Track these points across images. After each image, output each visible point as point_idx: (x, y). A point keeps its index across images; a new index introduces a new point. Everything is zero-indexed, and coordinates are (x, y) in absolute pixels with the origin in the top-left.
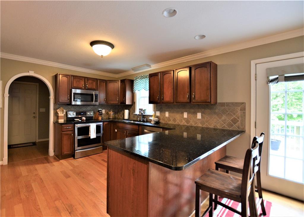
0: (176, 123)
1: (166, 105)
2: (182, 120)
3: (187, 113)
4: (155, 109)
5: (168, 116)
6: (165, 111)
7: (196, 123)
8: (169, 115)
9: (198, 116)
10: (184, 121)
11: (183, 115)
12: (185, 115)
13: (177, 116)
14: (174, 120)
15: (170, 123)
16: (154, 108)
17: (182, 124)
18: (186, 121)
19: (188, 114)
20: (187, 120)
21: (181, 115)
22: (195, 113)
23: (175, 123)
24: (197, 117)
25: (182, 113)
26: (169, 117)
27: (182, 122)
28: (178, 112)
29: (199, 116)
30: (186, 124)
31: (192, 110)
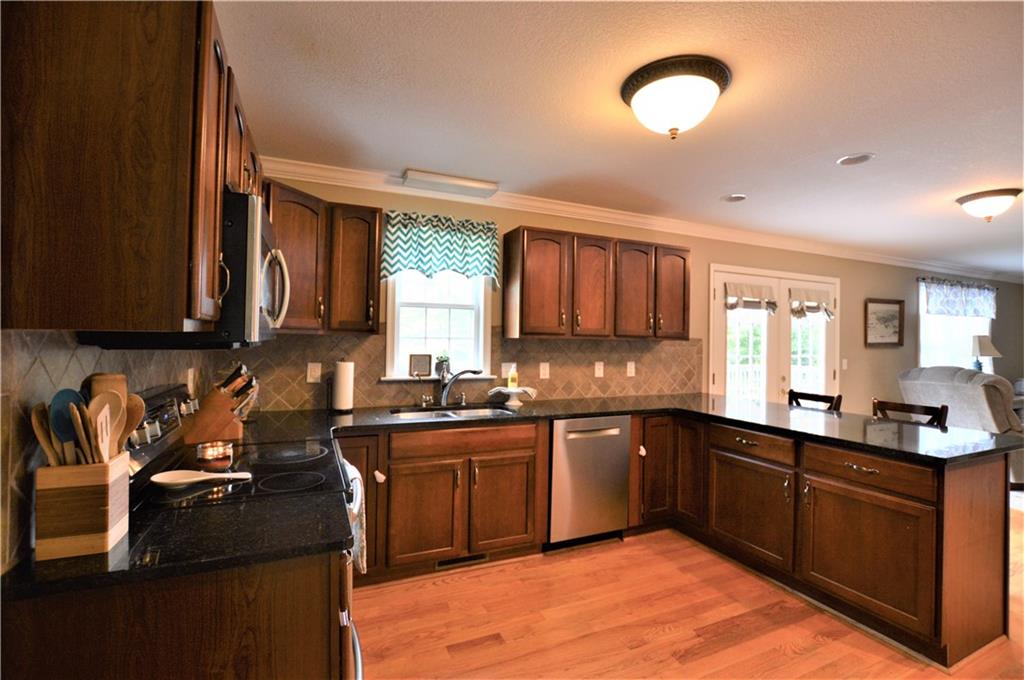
0: (574, 395)
1: (541, 341)
2: (590, 384)
3: (602, 363)
4: (498, 355)
5: (547, 376)
6: (537, 362)
7: (624, 389)
8: (550, 374)
9: (628, 370)
10: (594, 387)
11: (594, 369)
12: (599, 370)
13: (577, 374)
14: (569, 387)
15: (555, 397)
16: (493, 352)
17: (589, 396)
18: (599, 387)
19: (605, 366)
20: (603, 384)
21: (587, 371)
22: (622, 363)
23: (570, 397)
24: (625, 372)
25: (591, 364)
26: (550, 381)
27: (590, 389)
28: (577, 363)
29: (631, 369)
30: (600, 394)
31: (615, 356)
